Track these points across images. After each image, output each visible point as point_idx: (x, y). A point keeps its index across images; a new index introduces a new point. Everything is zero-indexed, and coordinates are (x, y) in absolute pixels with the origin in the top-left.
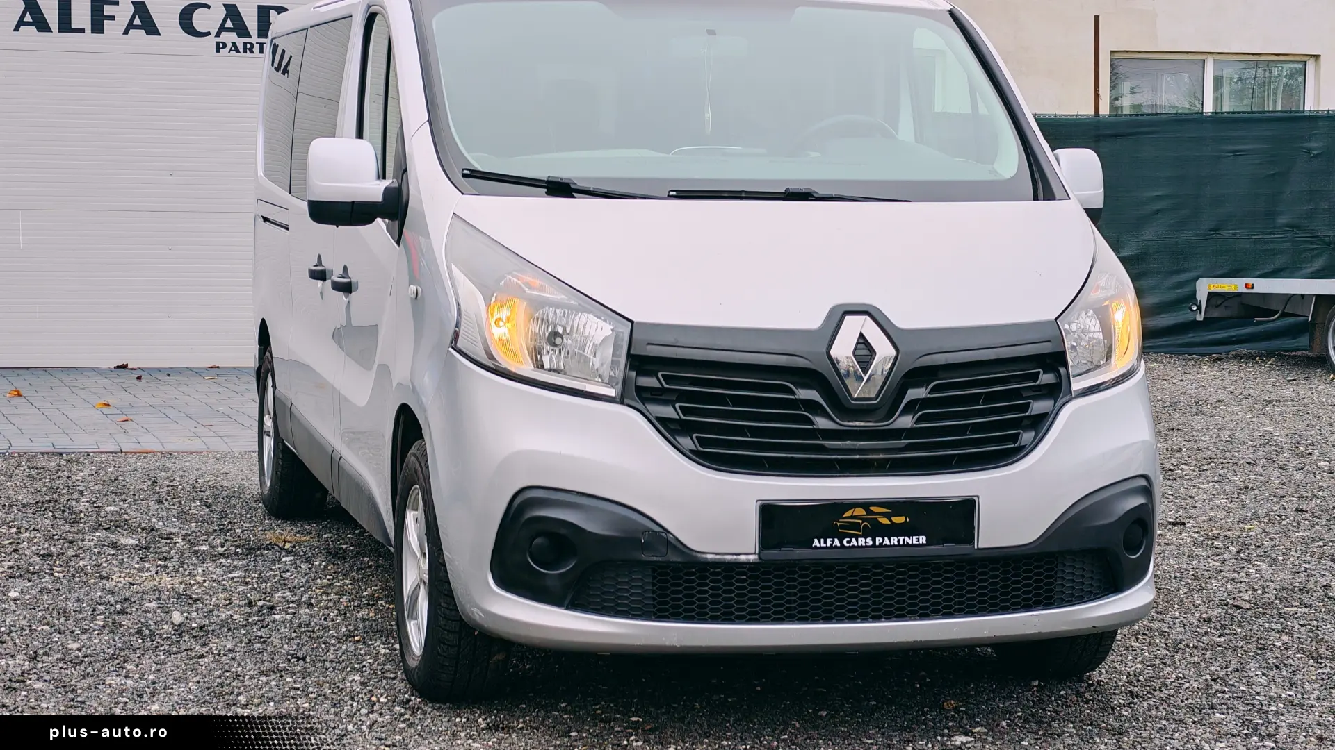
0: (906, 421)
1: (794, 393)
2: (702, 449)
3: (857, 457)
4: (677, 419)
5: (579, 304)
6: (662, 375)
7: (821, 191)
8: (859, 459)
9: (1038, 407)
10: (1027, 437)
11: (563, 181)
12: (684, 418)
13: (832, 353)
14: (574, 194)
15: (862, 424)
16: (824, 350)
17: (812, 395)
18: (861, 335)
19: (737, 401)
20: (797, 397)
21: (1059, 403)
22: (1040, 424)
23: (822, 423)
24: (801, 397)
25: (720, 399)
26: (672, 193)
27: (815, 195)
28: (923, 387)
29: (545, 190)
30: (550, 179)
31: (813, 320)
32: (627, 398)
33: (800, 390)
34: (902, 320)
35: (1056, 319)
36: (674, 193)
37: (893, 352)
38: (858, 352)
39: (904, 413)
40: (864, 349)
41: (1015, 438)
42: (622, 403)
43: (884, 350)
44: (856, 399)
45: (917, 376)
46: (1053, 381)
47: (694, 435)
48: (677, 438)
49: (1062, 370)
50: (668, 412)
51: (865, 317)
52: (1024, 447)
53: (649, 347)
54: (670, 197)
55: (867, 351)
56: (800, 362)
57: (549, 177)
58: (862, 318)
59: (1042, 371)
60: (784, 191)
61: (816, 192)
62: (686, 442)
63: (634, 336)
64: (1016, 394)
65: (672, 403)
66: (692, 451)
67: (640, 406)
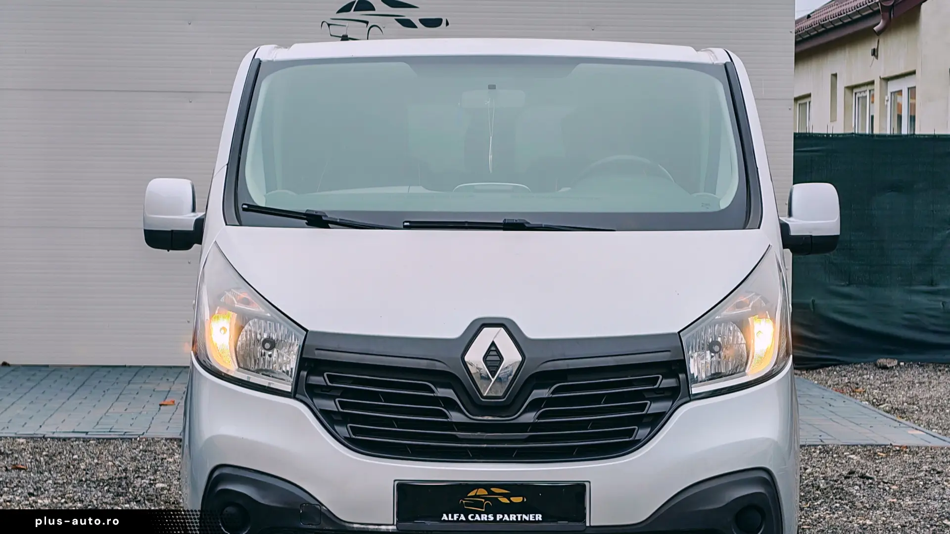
0: (530, 417)
1: (433, 392)
2: (354, 437)
3: (485, 446)
4: (336, 411)
5: (272, 316)
6: (327, 375)
7: (533, 222)
8: (486, 448)
9: (654, 407)
10: (642, 433)
11: (318, 214)
12: (341, 410)
13: (466, 359)
14: (330, 225)
15: (490, 418)
16: (459, 356)
17: (449, 393)
18: (493, 344)
19: (388, 397)
20: (435, 395)
21: (677, 403)
22: (657, 422)
23: (456, 417)
24: (439, 395)
25: (375, 396)
26: (406, 224)
27: (527, 225)
28: (547, 388)
29: (306, 221)
30: (307, 212)
31: (454, 331)
32: (299, 394)
33: (439, 389)
34: (531, 332)
35: (679, 332)
36: (408, 224)
37: (520, 358)
38: (489, 358)
39: (527, 411)
40: (493, 356)
41: (630, 433)
42: (295, 398)
43: (511, 356)
44: (486, 397)
45: (542, 378)
46: (675, 385)
47: (349, 425)
48: (336, 428)
49: (682, 376)
50: (330, 405)
51: (499, 329)
52: (639, 441)
53: (317, 352)
54: (406, 227)
55: (498, 357)
56: (439, 366)
57: (307, 210)
58: (498, 329)
59: (661, 377)
60: (502, 222)
61: (528, 223)
62: (343, 431)
63: (306, 343)
64: (639, 395)
65: (333, 398)
66: (346, 438)
67: (309, 401)
